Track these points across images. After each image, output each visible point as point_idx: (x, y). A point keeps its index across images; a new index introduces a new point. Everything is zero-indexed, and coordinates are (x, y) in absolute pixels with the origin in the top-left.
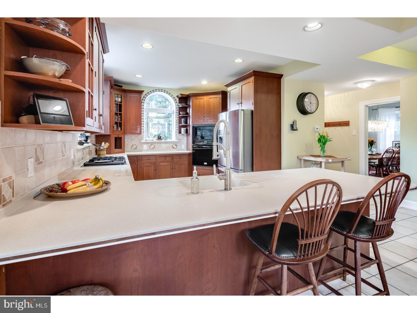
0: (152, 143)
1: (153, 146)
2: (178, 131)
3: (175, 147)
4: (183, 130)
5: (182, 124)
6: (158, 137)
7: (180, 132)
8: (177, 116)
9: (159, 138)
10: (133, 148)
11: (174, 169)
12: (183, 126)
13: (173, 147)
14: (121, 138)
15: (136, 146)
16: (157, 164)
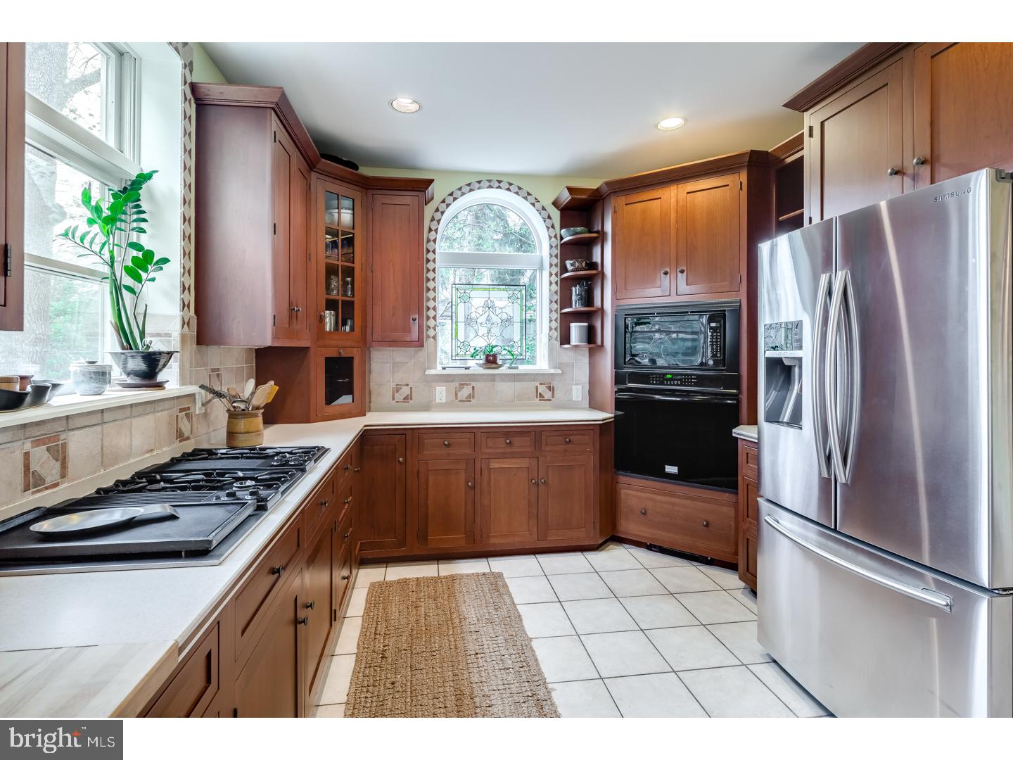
0: (464, 380)
1: (466, 391)
2: (556, 334)
3: (548, 395)
4: (576, 329)
5: (571, 306)
6: (487, 356)
7: (565, 339)
8: (554, 279)
9: (491, 360)
10: (399, 397)
11: (542, 488)
12: (577, 316)
13: (540, 394)
14: (351, 359)
15: (411, 388)
16: (478, 465)
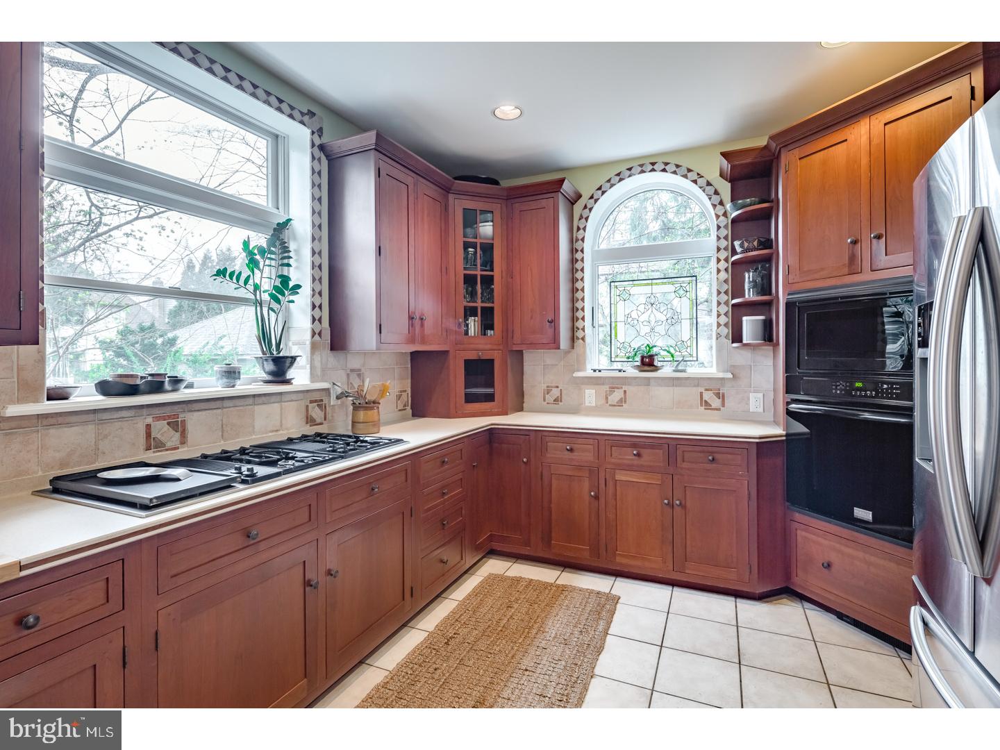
0: (615, 383)
1: (618, 395)
2: (725, 331)
3: (716, 403)
4: (750, 324)
5: (743, 296)
6: (643, 358)
7: (737, 337)
8: (723, 265)
9: (648, 362)
10: (550, 398)
11: (678, 510)
12: (751, 308)
13: (706, 401)
14: (492, 361)
15: (561, 390)
16: (602, 475)
